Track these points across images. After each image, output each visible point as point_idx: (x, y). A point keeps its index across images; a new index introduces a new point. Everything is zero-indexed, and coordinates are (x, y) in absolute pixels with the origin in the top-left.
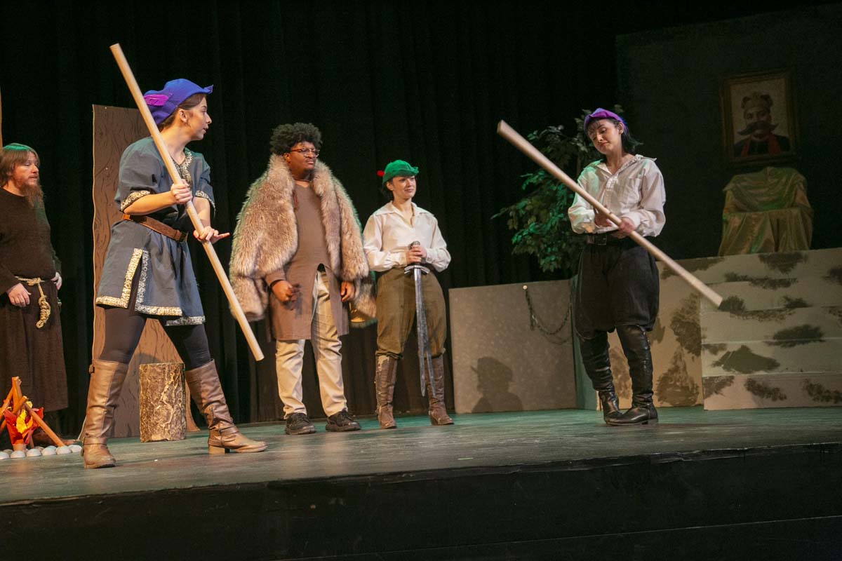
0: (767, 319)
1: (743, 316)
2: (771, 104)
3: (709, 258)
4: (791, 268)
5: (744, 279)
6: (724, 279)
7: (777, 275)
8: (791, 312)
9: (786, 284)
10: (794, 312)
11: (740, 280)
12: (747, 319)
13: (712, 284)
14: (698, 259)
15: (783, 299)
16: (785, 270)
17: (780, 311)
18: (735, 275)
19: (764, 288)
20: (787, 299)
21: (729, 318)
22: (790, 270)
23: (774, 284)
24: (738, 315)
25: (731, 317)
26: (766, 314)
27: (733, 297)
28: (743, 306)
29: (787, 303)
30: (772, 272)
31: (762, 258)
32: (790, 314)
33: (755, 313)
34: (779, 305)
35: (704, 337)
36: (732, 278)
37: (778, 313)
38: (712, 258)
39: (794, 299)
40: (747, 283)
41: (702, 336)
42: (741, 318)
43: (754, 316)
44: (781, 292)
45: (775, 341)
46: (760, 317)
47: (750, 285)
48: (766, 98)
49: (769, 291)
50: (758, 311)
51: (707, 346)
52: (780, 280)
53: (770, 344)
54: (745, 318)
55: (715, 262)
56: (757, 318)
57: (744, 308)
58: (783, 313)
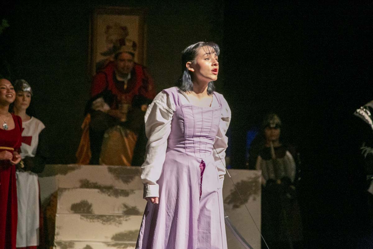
0: (109, 223)
1: (91, 218)
2: (127, 34)
3: (69, 166)
4: (131, 180)
5: (95, 186)
6: (78, 184)
7: (120, 185)
8: (128, 218)
9: (126, 193)
10: (129, 219)
11: (91, 187)
12: (93, 222)
13: (69, 189)
14: (60, 165)
15: (123, 206)
16: (126, 181)
17: (119, 217)
18: (88, 182)
19: (109, 195)
20: (125, 206)
21: (79, 219)
22: (129, 182)
23: (117, 193)
24: (87, 218)
25: (81, 218)
26: (108, 218)
27: (84, 201)
28: (91, 209)
29: (125, 209)
30: (117, 182)
31: (110, 170)
32: (126, 220)
33: (100, 217)
34: (118, 210)
35: (58, 234)
36: (86, 184)
37: (117, 219)
38: (71, 165)
39: (130, 207)
40: (97, 190)
41: (56, 233)
42: (89, 220)
43: (99, 220)
44: (122, 200)
45: (113, 242)
46: (104, 221)
47: (98, 192)
48: (124, 29)
49: (113, 199)
50: (102, 216)
51: (60, 243)
52: (122, 190)
53: (108, 245)
54: (91, 220)
55: (73, 169)
56: (101, 222)
57: (92, 210)
58: (122, 219)
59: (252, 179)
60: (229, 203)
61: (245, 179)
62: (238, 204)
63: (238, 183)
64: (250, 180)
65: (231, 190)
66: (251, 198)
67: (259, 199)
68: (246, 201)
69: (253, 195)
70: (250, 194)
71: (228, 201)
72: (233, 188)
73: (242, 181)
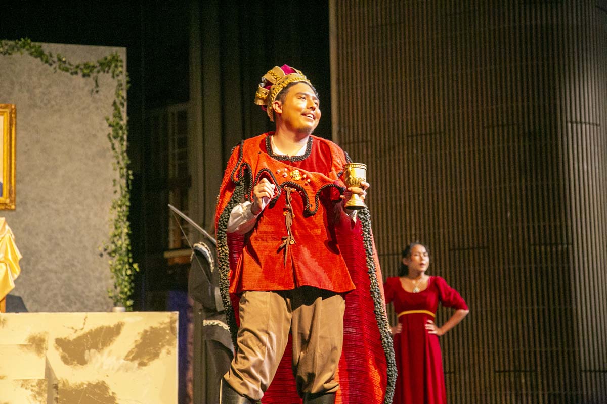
59: (165, 324)
60: (133, 359)
61: (156, 325)
62: (145, 361)
63: (146, 332)
64: (162, 326)
65: (136, 341)
66: (164, 352)
67: (175, 351)
68: (156, 355)
69: (167, 347)
70: (163, 346)
71: (131, 357)
72: (138, 338)
73: (151, 327)
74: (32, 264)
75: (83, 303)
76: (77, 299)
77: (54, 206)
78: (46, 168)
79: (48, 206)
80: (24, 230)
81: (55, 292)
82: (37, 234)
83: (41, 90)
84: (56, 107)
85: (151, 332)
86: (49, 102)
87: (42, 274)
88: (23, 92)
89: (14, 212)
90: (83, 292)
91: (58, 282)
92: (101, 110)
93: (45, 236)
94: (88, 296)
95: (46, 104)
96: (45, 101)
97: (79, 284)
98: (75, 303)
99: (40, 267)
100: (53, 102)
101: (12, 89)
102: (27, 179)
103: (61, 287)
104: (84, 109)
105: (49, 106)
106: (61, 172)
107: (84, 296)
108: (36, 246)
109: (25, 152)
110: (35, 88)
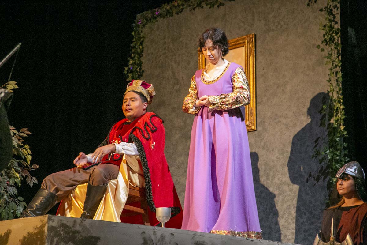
73: (28, 233)
74: (271, 179)
75: (311, 213)
76: (306, 209)
77: (284, 121)
78: (278, 86)
79: (280, 122)
80: (263, 148)
81: (289, 203)
82: (273, 150)
83: (273, 14)
84: (285, 26)
85: (28, 238)
86: (279, 23)
87: (279, 188)
88: (260, 20)
89: (256, 132)
90: (311, 202)
91: (291, 194)
92: (319, 19)
93: (279, 150)
94: (314, 206)
95: (277, 26)
96: (276, 24)
97: (307, 194)
98: (305, 214)
99: (276, 181)
100: (282, 23)
101: (253, 20)
102: (264, 100)
103: (293, 199)
104: (305, 22)
105: (279, 27)
106: (289, 88)
107: (312, 206)
108: (273, 161)
109: (263, 75)
110: (269, 13)
